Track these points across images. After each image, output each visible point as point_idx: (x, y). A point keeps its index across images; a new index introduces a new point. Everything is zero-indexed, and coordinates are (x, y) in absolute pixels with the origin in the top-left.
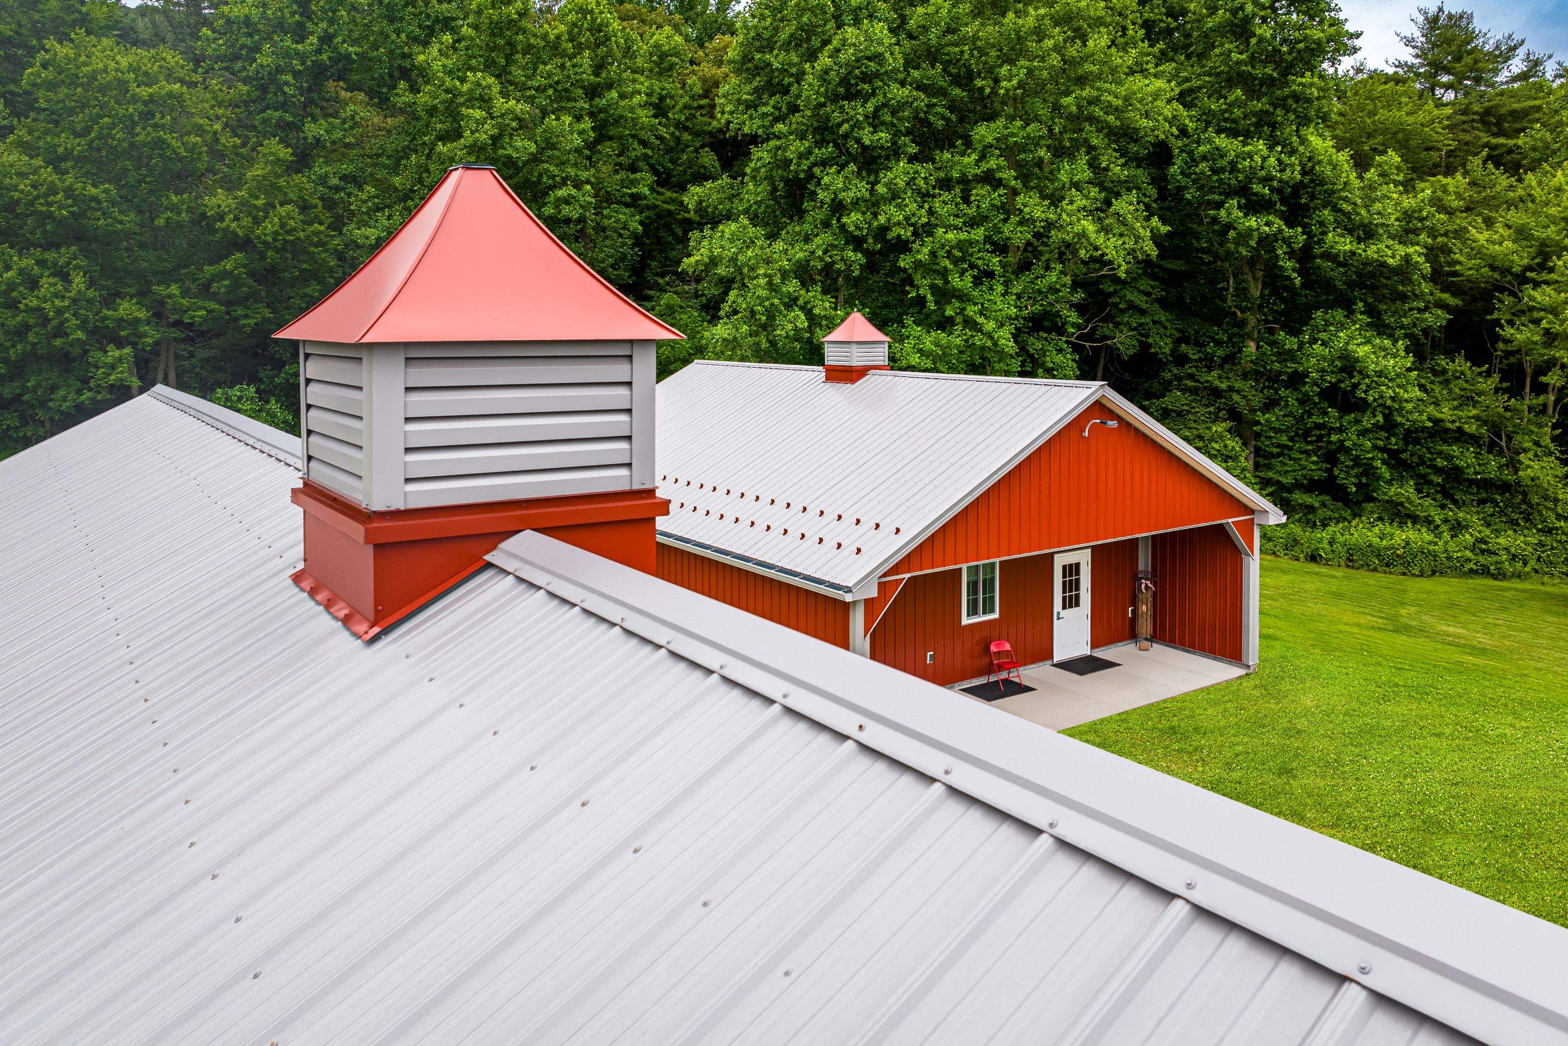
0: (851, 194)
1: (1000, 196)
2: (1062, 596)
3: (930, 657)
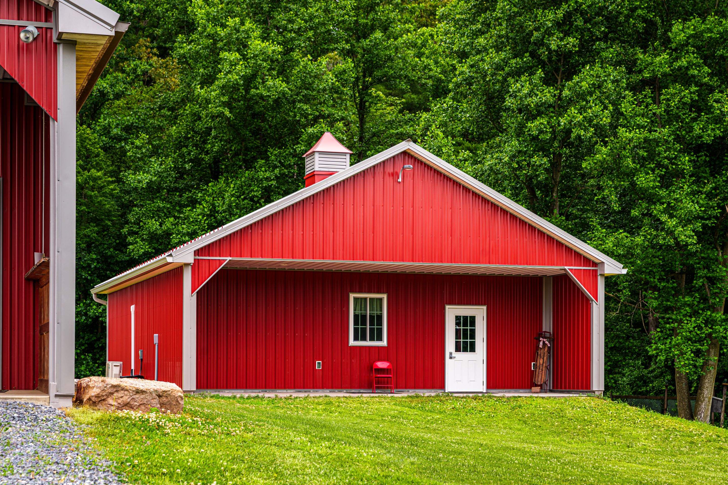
0: (535, 99)
1: (691, 93)
2: (455, 340)
3: (318, 365)
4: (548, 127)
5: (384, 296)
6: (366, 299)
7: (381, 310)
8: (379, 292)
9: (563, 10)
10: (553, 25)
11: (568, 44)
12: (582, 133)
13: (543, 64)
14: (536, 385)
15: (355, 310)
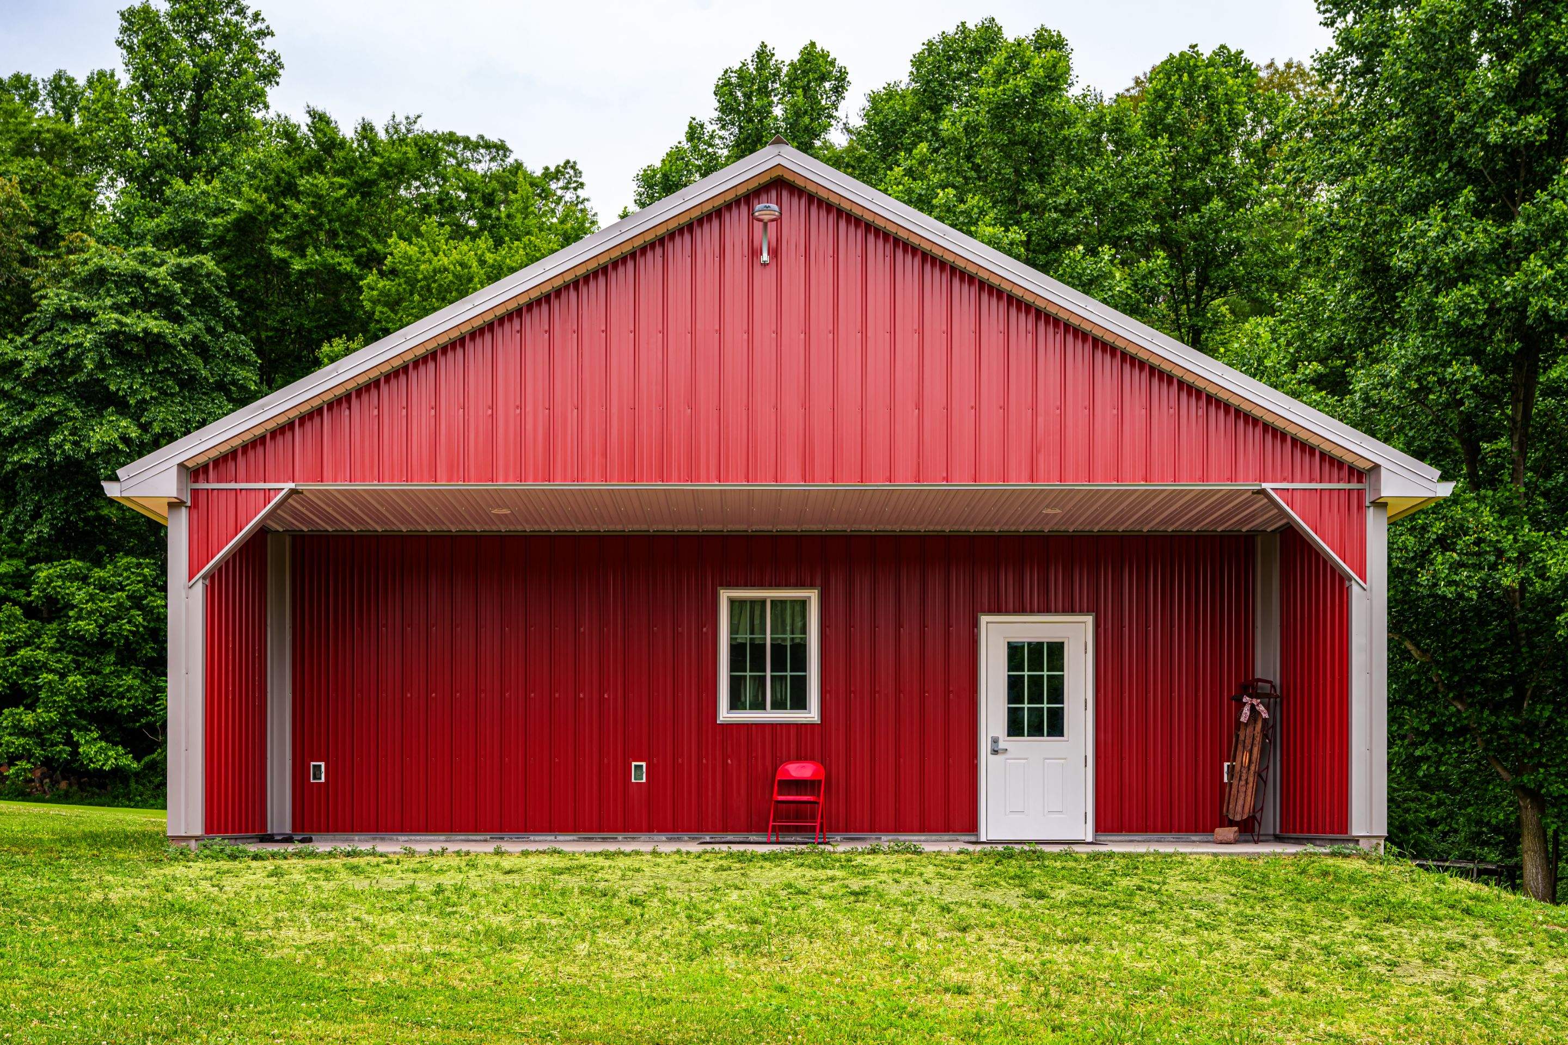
0: (1453, 248)
2: (1006, 706)
3: (639, 771)
4: (1481, 301)
5: (813, 596)
6: (763, 602)
7: (804, 630)
8: (800, 584)
9: (1518, 63)
10: (1497, 94)
11: (1525, 129)
12: (1551, 303)
13: (1473, 177)
14: (1231, 823)
15: (734, 630)
